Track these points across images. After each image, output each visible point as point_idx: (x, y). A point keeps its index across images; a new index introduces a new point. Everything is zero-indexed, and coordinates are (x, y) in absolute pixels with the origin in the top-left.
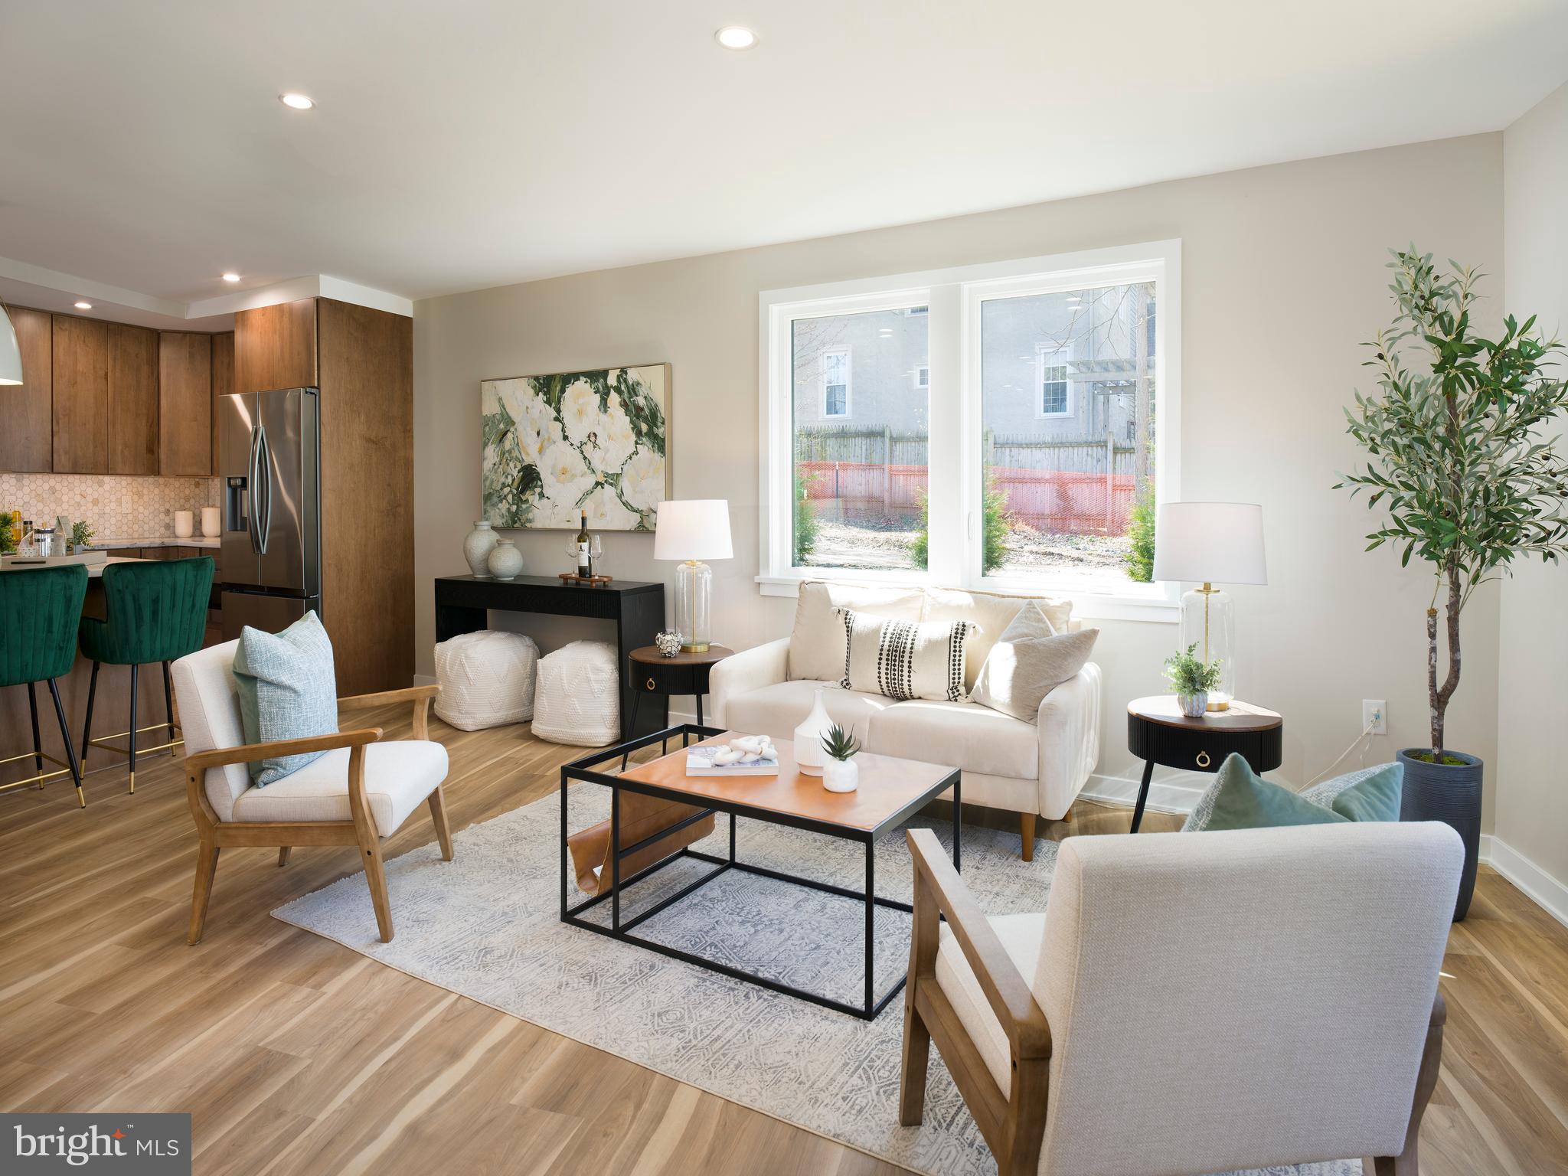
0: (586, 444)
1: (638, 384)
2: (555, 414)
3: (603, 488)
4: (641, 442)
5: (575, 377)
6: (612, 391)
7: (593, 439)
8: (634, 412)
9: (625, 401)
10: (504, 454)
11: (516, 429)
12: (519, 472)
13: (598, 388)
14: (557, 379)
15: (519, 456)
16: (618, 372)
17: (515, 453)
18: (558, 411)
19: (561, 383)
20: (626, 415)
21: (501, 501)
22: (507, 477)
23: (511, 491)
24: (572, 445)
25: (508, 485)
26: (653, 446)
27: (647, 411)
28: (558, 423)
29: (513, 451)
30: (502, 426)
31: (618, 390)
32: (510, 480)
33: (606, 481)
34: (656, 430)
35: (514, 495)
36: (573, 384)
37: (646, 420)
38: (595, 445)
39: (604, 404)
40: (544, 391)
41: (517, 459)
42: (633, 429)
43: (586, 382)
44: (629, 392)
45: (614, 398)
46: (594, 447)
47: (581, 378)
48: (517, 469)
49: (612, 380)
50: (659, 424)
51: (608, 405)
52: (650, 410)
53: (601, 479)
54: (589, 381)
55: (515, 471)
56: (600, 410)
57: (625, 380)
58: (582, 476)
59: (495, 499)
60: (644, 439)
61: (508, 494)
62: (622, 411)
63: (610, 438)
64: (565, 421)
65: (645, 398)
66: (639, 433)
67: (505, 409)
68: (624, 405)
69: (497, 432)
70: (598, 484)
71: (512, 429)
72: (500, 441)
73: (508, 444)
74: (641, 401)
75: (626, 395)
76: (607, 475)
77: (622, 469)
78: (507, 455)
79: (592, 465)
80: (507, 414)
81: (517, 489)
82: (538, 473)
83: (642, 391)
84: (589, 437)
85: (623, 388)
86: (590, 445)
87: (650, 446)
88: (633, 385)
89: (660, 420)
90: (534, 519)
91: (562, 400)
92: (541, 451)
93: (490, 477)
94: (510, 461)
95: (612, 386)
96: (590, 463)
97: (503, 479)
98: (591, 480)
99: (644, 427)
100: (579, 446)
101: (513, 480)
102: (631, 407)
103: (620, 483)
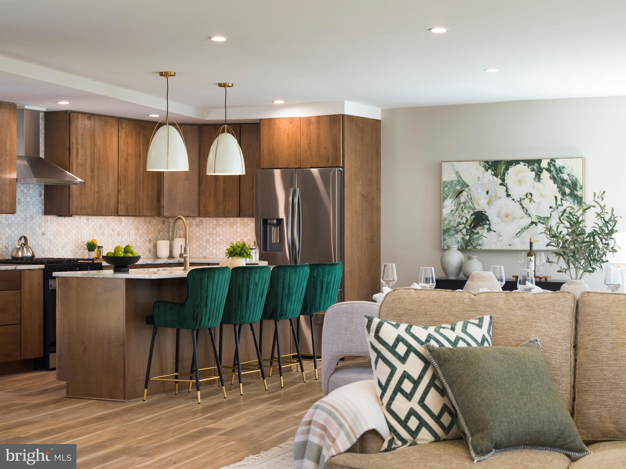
0: (524, 199)
1: (563, 167)
2: (501, 182)
3: (536, 225)
4: (565, 199)
5: (517, 162)
6: (544, 171)
7: (529, 196)
8: (561, 183)
9: (553, 176)
10: (460, 204)
11: (470, 190)
12: (472, 215)
13: (534, 169)
14: (503, 163)
15: (472, 206)
16: (549, 161)
17: (469, 204)
18: (503, 180)
19: (505, 165)
20: (554, 183)
21: (457, 233)
22: (462, 218)
23: (465, 227)
24: (513, 200)
25: (463, 224)
26: (573, 202)
27: (570, 182)
28: (503, 186)
29: (467, 203)
30: (458, 187)
31: (549, 170)
32: (464, 220)
33: (539, 222)
34: (576, 192)
35: (467, 230)
36: (515, 165)
37: (568, 186)
38: (531, 200)
39: (538, 177)
40: (492, 169)
41: (470, 207)
42: (559, 191)
43: (525, 165)
44: (556, 171)
45: (545, 175)
46: (530, 201)
47: (521, 163)
48: (470, 214)
49: (544, 164)
50: (578, 189)
51: (541, 178)
52: (572, 181)
53: (535, 220)
54: (527, 165)
55: (468, 215)
56: (535, 180)
57: (554, 165)
58: (521, 218)
59: (452, 232)
60: (567, 197)
61: (463, 228)
62: (552, 181)
63: (542, 196)
64: (508, 185)
65: (569, 175)
66: (564, 194)
67: (461, 178)
68: (553, 178)
69: (454, 191)
70: (532, 223)
71: (467, 189)
72: (457, 196)
73: (463, 197)
74: (565, 176)
75: (554, 173)
76: (540, 218)
77: (551, 214)
78: (462, 205)
79: (529, 212)
80: (463, 180)
81: (470, 226)
82: (487, 216)
83: (566, 171)
84: (526, 195)
85: (552, 169)
86: (527, 200)
87: (572, 202)
88: (559, 168)
89: (579, 187)
90: (483, 244)
91: (506, 174)
92: (489, 203)
93: (448, 218)
94: (465, 208)
95: (544, 168)
96: (527, 211)
97: (458, 220)
98: (528, 221)
99: (568, 191)
100: (519, 200)
101: (467, 221)
102: (558, 179)
103: (549, 223)
